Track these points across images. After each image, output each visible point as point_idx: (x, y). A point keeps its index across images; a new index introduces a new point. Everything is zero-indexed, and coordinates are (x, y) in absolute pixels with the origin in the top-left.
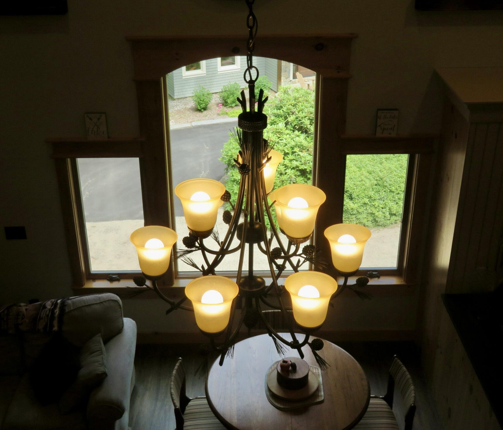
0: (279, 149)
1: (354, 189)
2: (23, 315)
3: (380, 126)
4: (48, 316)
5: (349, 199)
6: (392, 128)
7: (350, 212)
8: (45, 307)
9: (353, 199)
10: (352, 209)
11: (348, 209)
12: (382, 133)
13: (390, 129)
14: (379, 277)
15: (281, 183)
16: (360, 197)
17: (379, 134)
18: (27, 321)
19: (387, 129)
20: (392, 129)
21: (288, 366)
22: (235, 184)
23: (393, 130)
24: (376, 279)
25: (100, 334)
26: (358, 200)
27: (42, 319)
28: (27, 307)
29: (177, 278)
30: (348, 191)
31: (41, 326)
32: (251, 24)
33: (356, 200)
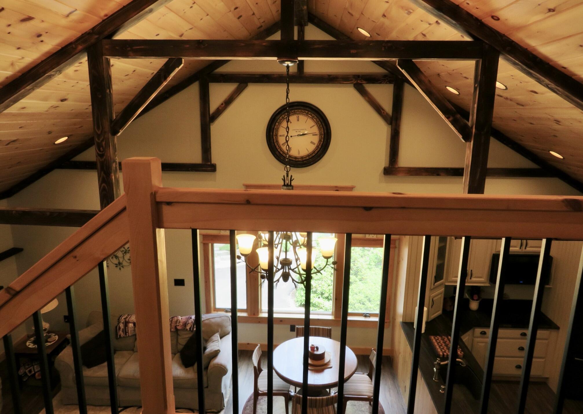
0: (328, 271)
1: (371, 295)
2: (180, 321)
4: (192, 322)
5: (369, 301)
7: (369, 309)
8: (191, 318)
9: (371, 302)
10: (370, 307)
11: (368, 307)
14: (369, 317)
15: (329, 291)
16: (375, 300)
18: (181, 324)
21: (314, 348)
22: (302, 290)
24: (368, 318)
25: (218, 333)
26: (374, 302)
27: (189, 323)
28: (182, 318)
29: (261, 312)
30: (368, 296)
31: (188, 327)
32: (287, 149)
33: (373, 302)
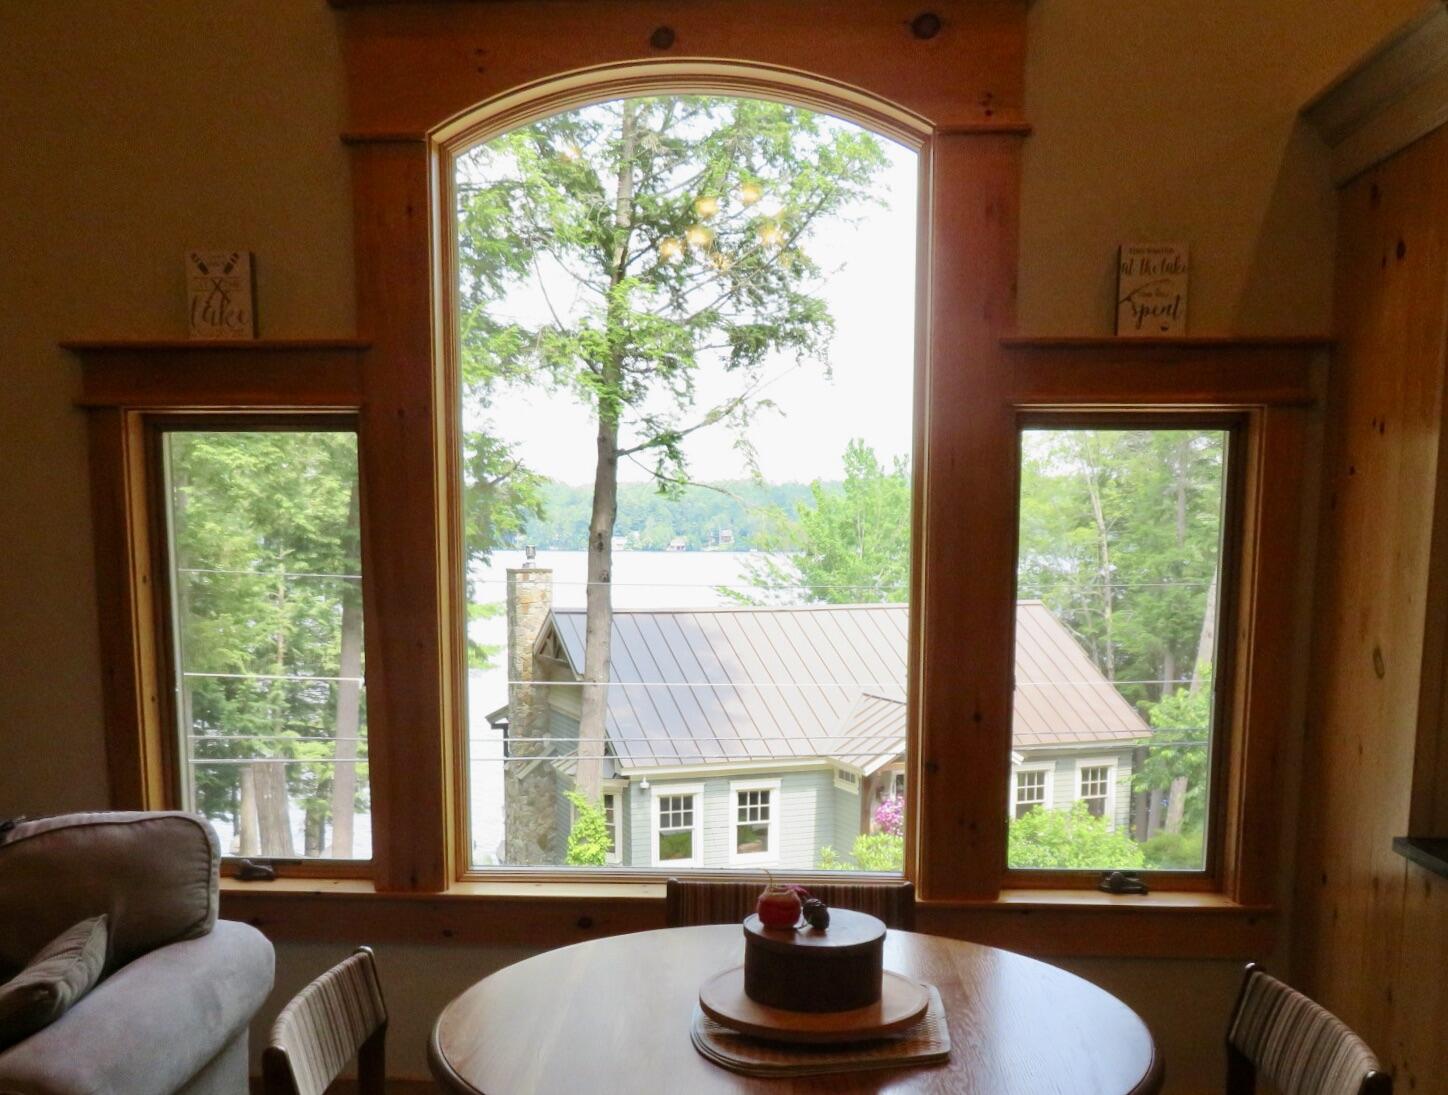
3: (1129, 299)
6: (1170, 306)
12: (1138, 327)
13: (1163, 310)
14: (1143, 893)
17: (1128, 330)
19: (1154, 312)
20: (1172, 311)
23: (1174, 313)
24: (1138, 896)
25: (104, 916)
